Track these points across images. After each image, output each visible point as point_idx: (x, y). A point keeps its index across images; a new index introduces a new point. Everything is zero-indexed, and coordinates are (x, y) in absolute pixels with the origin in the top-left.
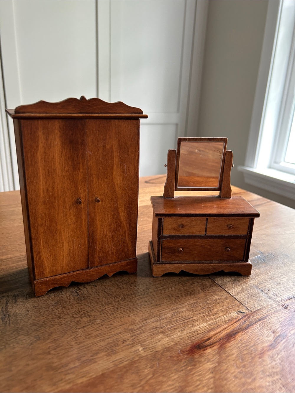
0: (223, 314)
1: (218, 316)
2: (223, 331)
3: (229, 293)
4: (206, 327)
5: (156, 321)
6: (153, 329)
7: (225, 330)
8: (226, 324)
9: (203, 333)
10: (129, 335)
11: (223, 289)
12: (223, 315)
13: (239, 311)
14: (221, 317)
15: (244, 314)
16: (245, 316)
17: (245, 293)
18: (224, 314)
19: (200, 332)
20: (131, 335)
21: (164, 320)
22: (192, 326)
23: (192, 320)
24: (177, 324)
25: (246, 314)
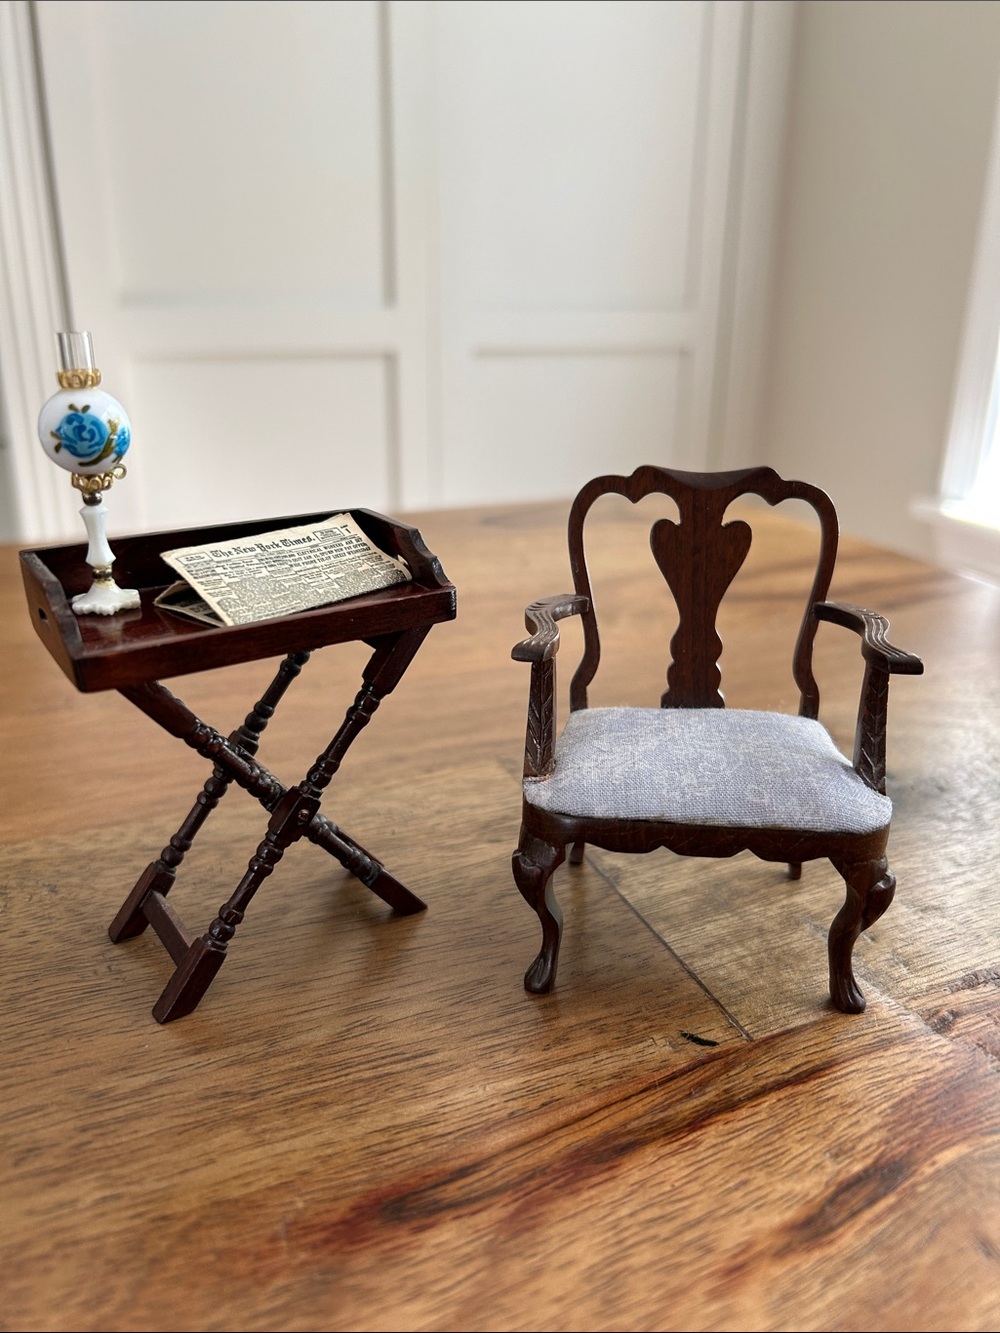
0: (598, 1044)
1: (566, 1055)
2: (559, 1133)
3: (665, 944)
4: (480, 1106)
5: (242, 1062)
6: (206, 1098)
7: (576, 1127)
8: (591, 1095)
9: (450, 1137)
10: (70, 1125)
11: (642, 926)
12: (595, 1051)
13: (684, 1035)
14: (579, 1057)
15: (709, 1050)
16: (712, 1058)
17: (749, 948)
18: (605, 1047)
19: (440, 1131)
20: (79, 1123)
21: (280, 1060)
22: (414, 1097)
23: (426, 1065)
24: (343, 1079)
25: (716, 1050)
